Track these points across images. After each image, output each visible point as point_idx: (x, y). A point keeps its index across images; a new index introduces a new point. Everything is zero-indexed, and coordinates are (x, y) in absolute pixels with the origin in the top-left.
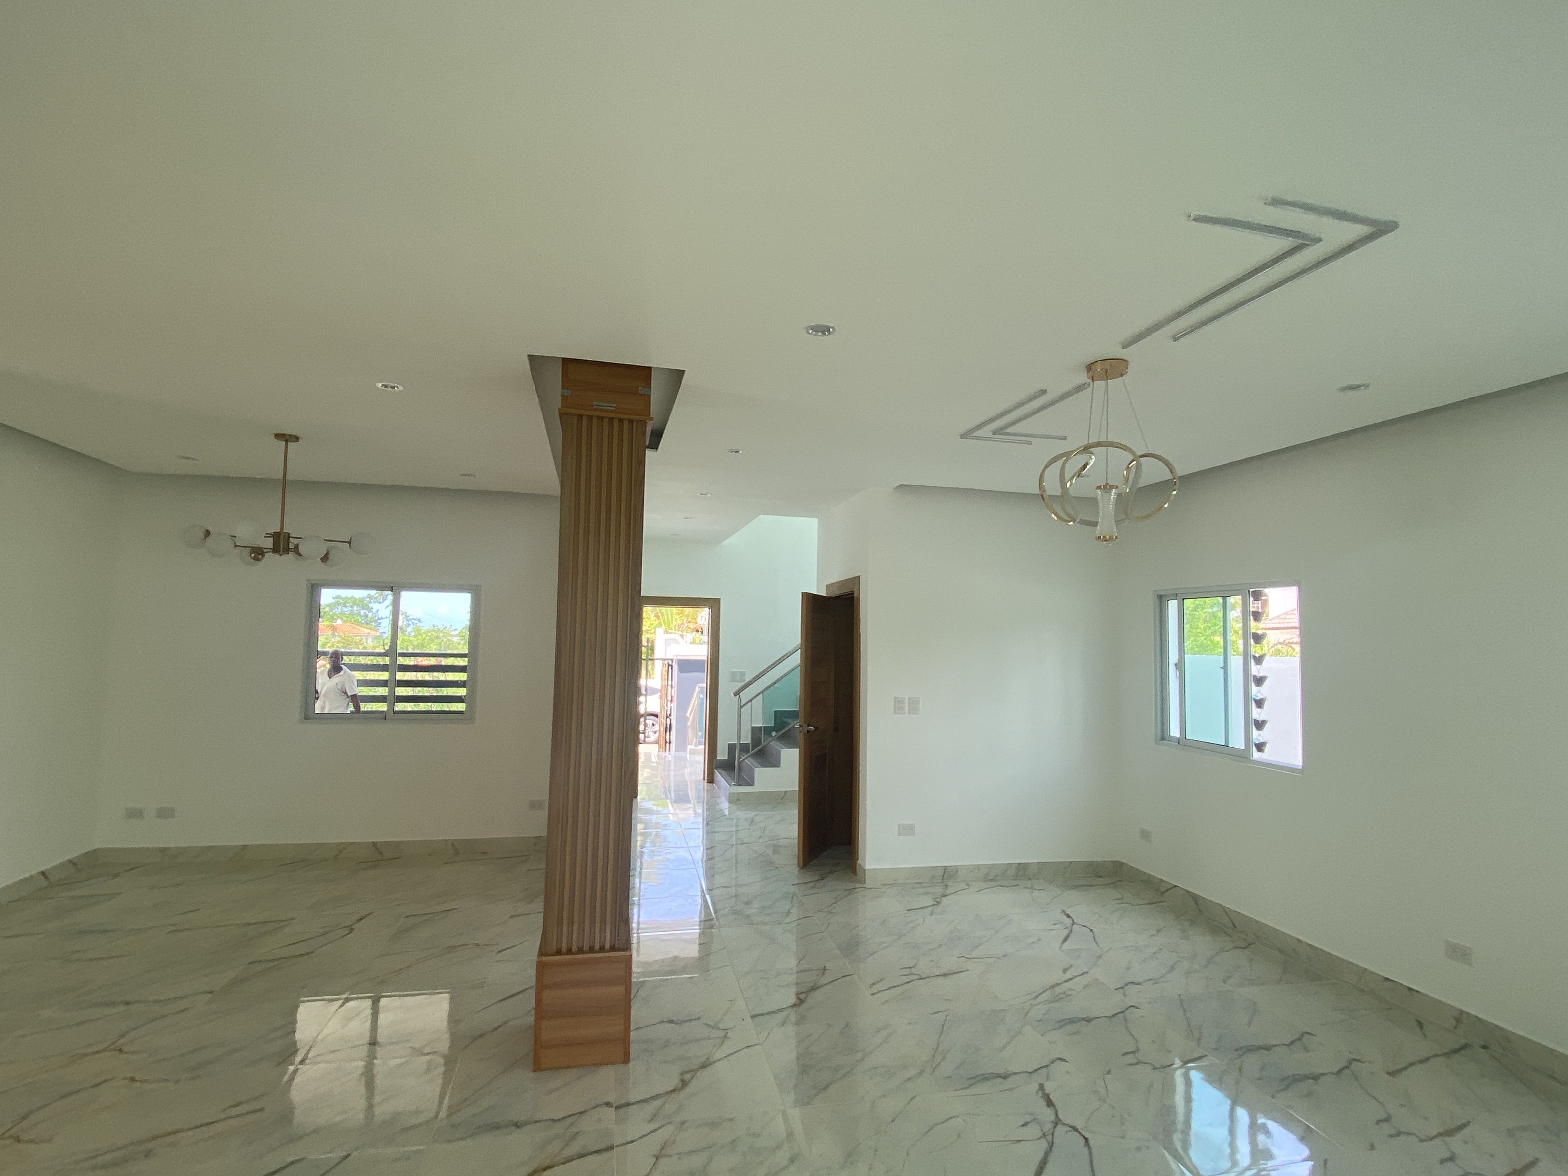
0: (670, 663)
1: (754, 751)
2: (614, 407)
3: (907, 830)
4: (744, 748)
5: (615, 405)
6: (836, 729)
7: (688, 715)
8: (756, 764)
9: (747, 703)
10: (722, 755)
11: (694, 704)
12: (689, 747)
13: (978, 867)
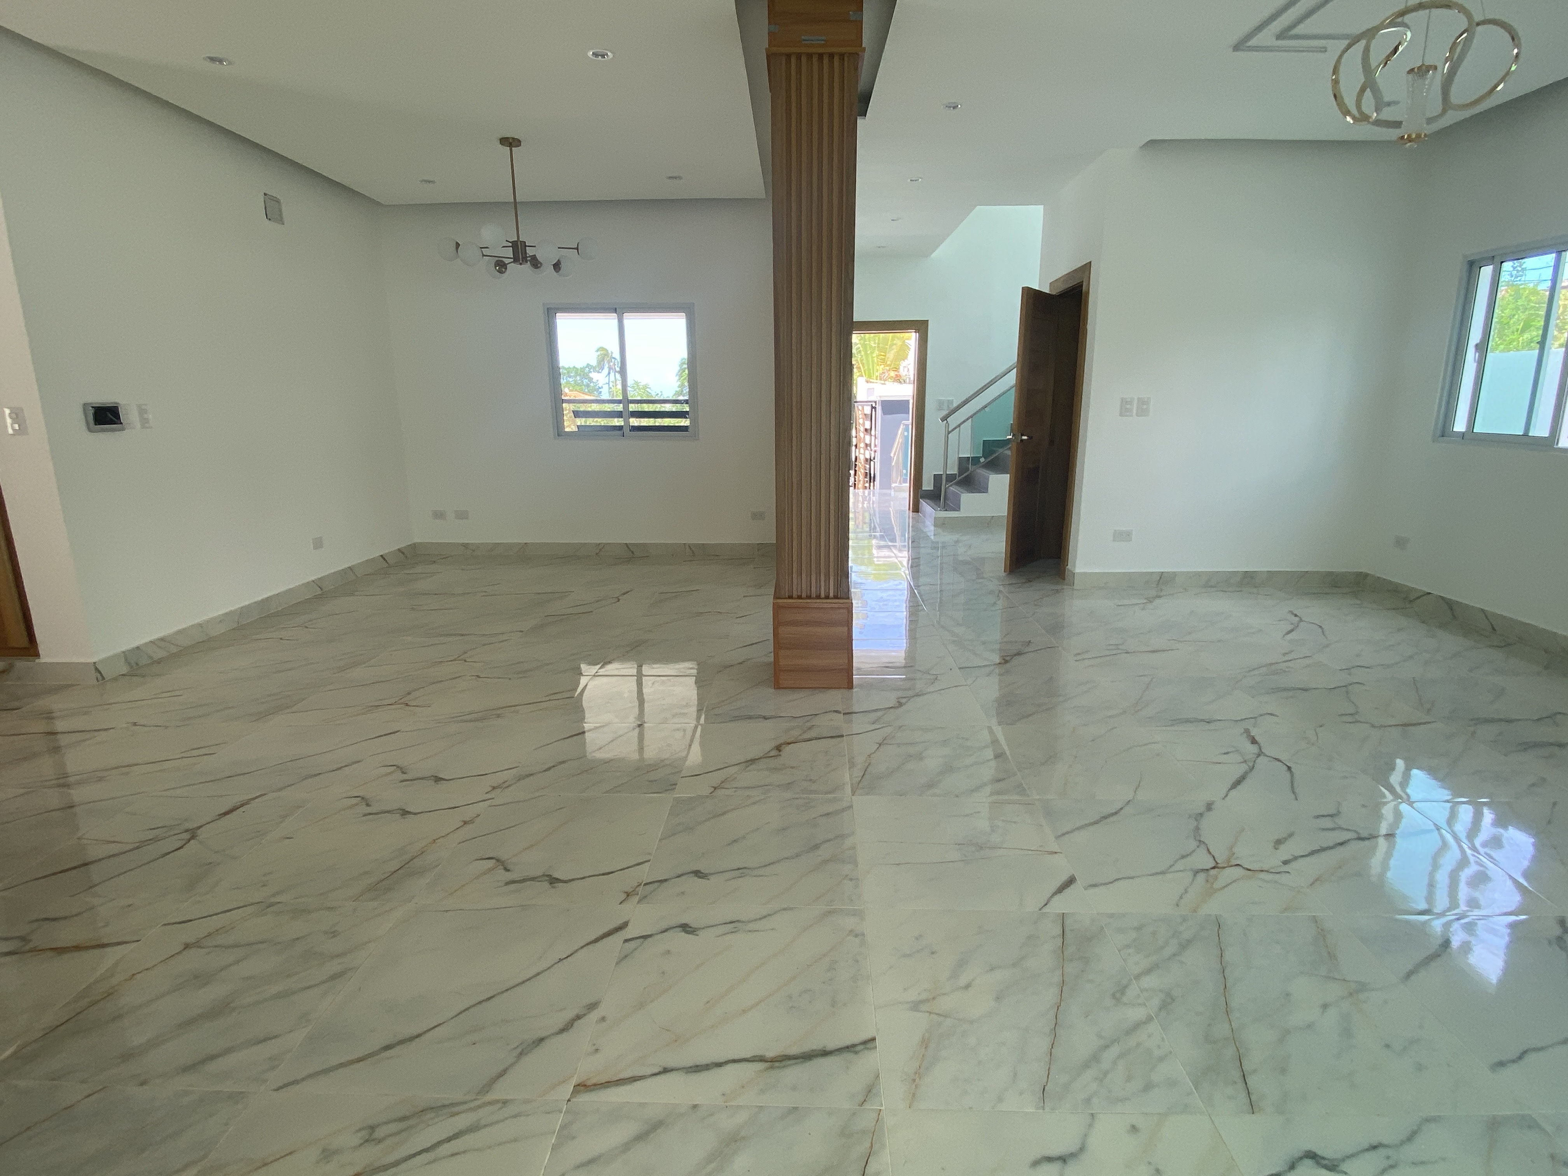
0: (874, 406)
1: (960, 478)
2: (823, 40)
3: (1123, 536)
4: (950, 478)
5: (823, 38)
6: (1052, 442)
7: (892, 455)
8: (962, 490)
9: (955, 428)
10: (928, 485)
11: (899, 442)
12: (893, 485)
13: (1198, 574)
